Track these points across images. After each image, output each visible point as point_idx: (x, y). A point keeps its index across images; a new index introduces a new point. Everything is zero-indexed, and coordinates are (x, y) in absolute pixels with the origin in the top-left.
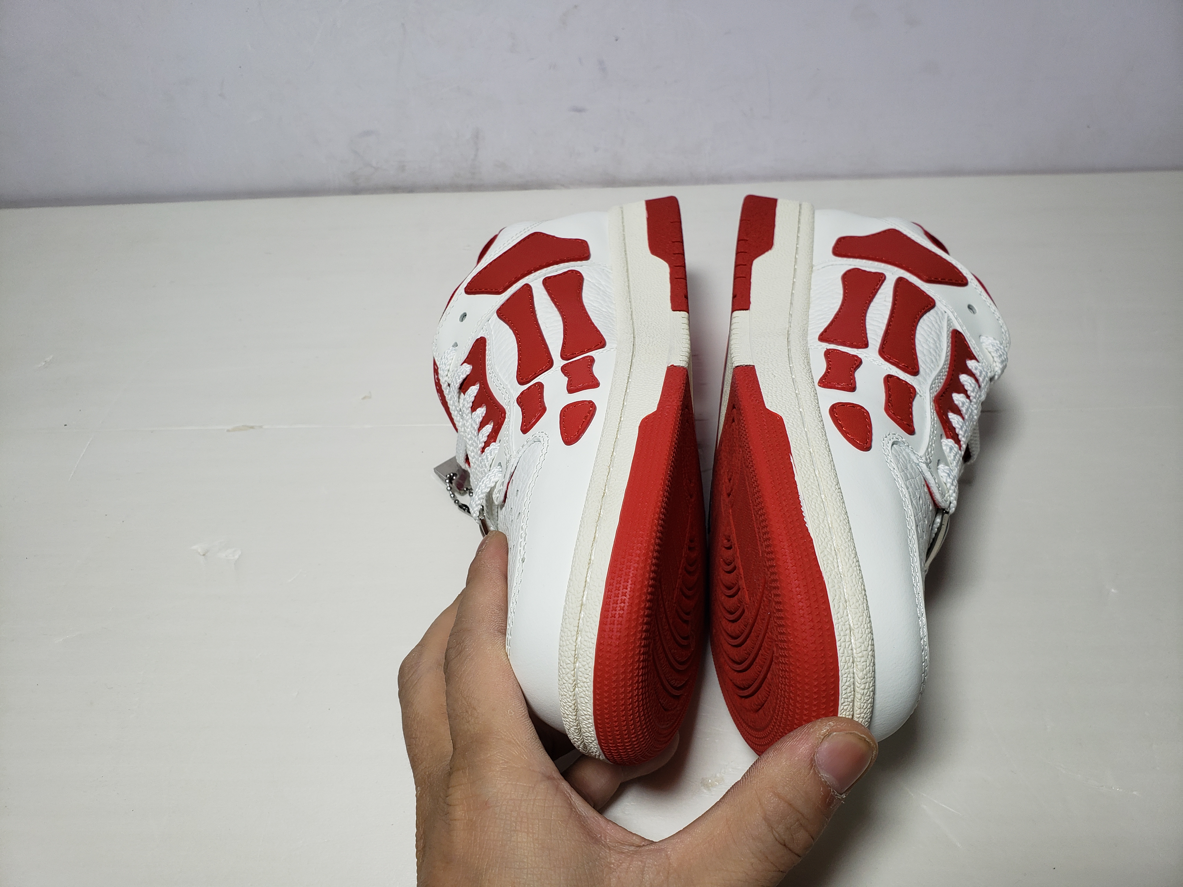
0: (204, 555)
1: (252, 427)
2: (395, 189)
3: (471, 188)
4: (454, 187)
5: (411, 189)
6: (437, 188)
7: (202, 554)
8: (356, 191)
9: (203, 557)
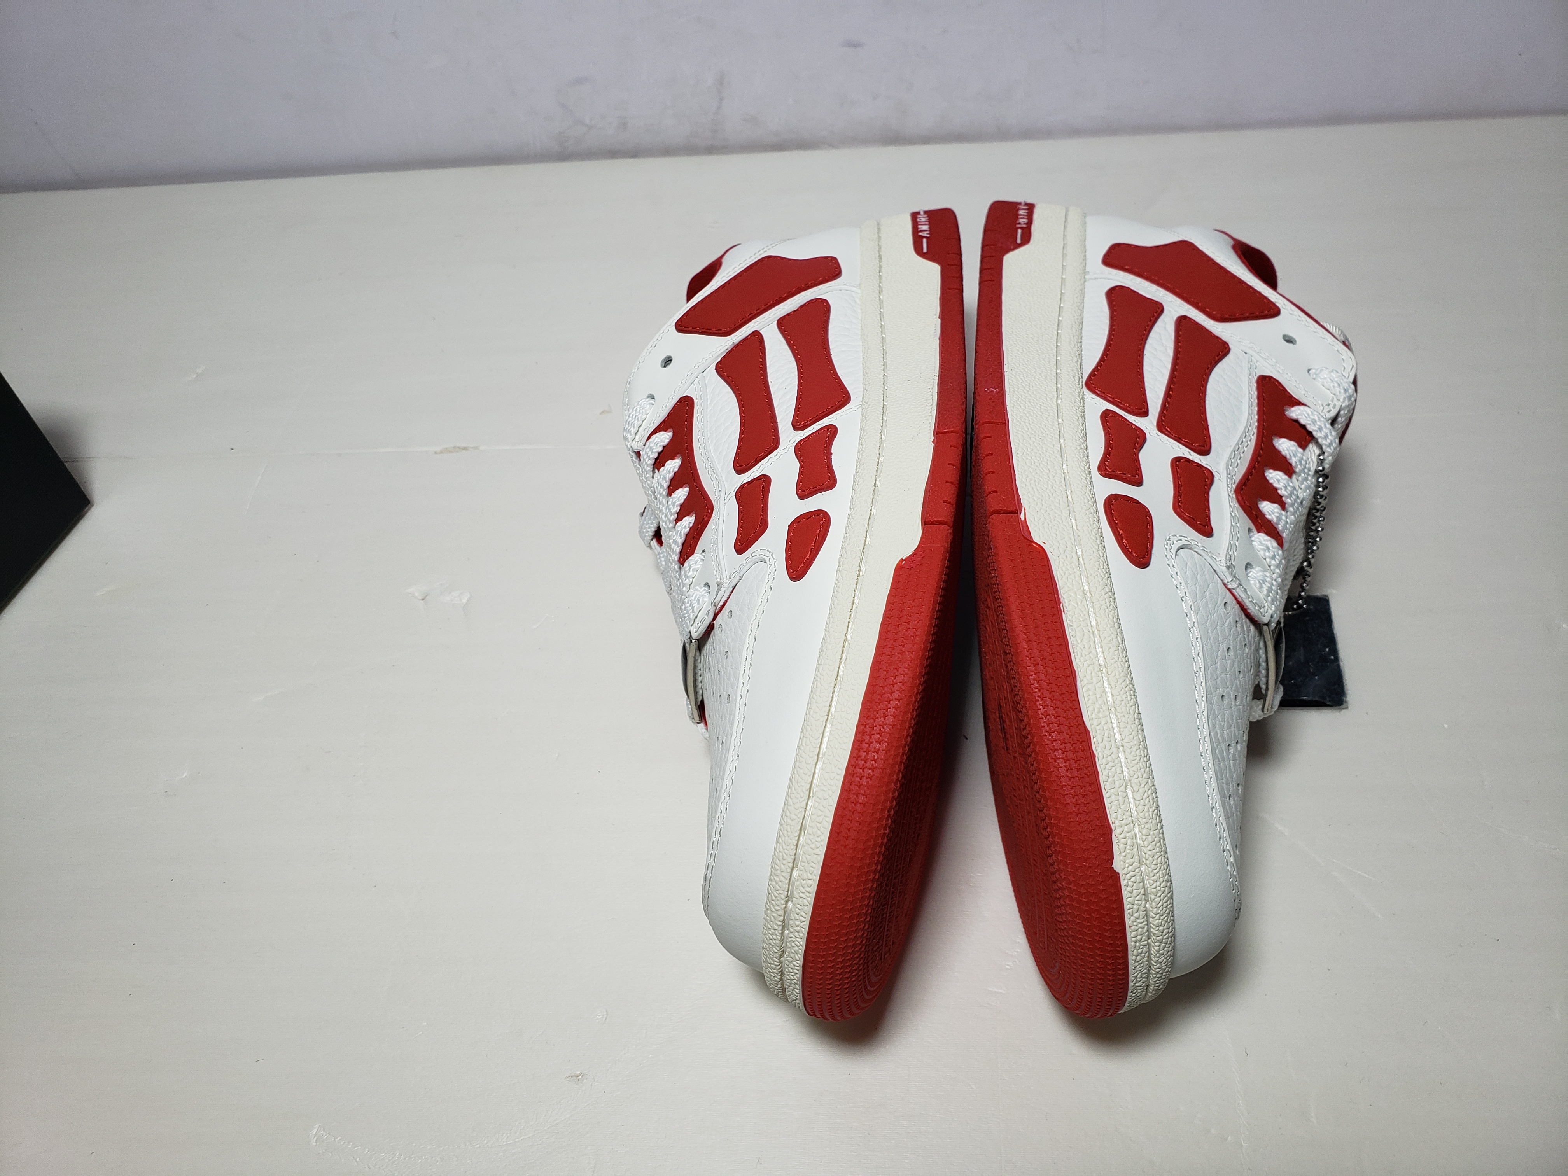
0: (423, 600)
1: (465, 449)
2: (614, 153)
3: (711, 150)
4: (690, 149)
5: (635, 153)
6: (667, 151)
7: (421, 598)
8: (563, 155)
9: (422, 602)
